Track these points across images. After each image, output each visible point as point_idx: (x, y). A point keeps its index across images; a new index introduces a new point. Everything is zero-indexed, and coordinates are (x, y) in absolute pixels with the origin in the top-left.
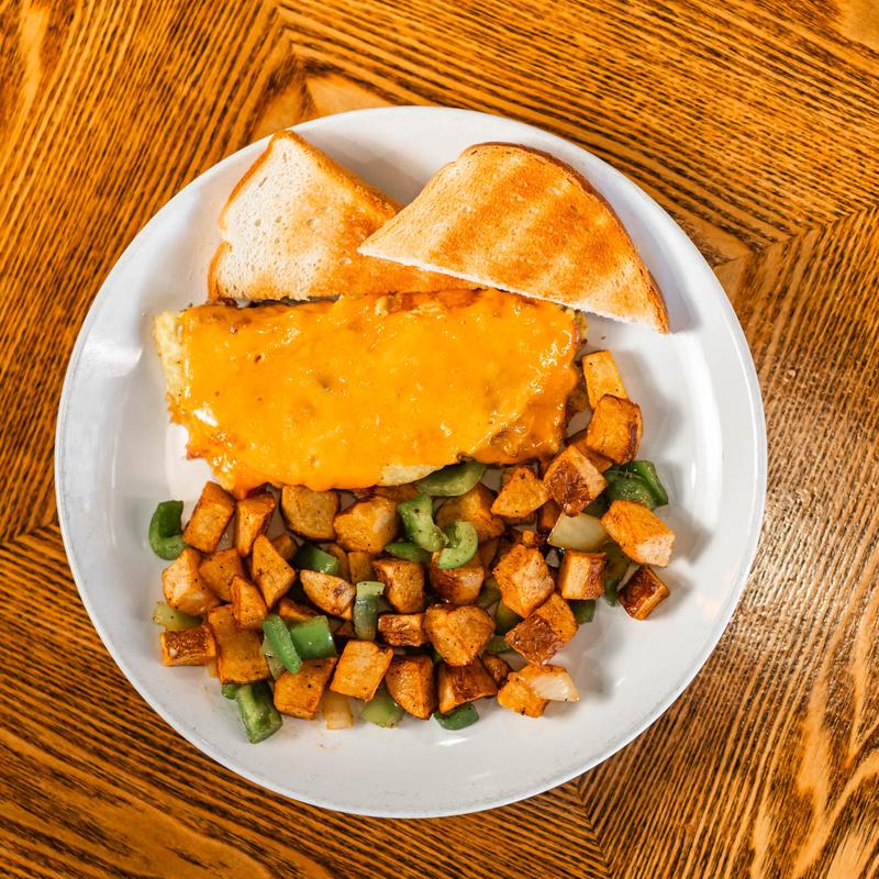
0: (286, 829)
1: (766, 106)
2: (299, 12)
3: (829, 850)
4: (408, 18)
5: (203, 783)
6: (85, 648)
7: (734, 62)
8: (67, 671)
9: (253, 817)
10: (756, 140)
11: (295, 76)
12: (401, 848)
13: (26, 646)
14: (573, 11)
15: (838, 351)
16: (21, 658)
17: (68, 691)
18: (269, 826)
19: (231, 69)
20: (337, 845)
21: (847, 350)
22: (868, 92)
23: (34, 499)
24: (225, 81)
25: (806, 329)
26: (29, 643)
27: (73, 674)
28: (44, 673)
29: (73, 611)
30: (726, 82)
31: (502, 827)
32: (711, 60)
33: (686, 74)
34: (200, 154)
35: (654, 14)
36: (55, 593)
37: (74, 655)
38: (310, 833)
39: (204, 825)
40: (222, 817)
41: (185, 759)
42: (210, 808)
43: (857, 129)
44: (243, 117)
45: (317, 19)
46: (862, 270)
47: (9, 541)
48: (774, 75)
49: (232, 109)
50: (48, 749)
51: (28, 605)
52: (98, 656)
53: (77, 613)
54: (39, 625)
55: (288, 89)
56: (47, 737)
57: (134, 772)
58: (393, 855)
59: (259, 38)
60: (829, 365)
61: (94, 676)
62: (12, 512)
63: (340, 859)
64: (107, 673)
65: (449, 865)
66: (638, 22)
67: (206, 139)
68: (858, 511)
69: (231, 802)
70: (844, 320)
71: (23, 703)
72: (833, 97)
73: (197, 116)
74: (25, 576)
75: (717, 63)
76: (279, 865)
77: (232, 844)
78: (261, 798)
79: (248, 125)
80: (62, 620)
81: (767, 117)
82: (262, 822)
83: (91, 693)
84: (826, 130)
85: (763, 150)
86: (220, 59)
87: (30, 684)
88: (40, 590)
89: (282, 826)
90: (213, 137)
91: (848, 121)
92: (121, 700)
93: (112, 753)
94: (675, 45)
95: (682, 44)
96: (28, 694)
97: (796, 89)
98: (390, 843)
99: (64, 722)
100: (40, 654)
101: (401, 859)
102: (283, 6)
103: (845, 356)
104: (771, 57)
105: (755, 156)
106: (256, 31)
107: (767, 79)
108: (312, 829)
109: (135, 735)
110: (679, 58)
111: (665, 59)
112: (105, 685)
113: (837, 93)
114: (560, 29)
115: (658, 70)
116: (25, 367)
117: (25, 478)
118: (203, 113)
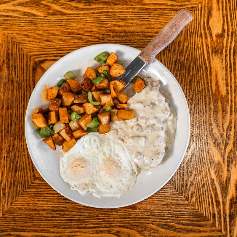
0: (113, 224)
1: (139, 25)
2: (32, 52)
3: (228, 171)
4: (56, 42)
5: (90, 223)
6: (51, 207)
7: (128, 19)
8: (49, 214)
9: (104, 225)
10: (140, 32)
11: (38, 65)
12: (139, 216)
13: (38, 213)
14: (89, 25)
15: (179, 67)
16: (38, 216)
17: (52, 218)
18: (109, 225)
19: (24, 70)
20: (125, 222)
21: (180, 66)
22: (158, 12)
23: (25, 181)
24: (24, 73)
25: (170, 66)
26: (38, 212)
27: (51, 214)
28: (45, 216)
29: (45, 200)
30: (128, 24)
31: (158, 200)
32: (123, 21)
33: (119, 26)
34: (25, 91)
35: (106, 17)
36: (39, 198)
37: (49, 209)
38: (118, 222)
39: (95, 232)
40: (98, 228)
41: (84, 220)
42: (95, 227)
43: (160, 20)
44: (31, 79)
45: (37, 52)
46: (175, 48)
47: (24, 192)
48: (137, 18)
49: (28, 79)
50: (53, 232)
51: (34, 204)
52: (55, 207)
53: (46, 200)
54: (39, 207)
55: (38, 69)
56: (52, 230)
57: (74, 228)
58: (138, 218)
59: (26, 61)
60: (178, 71)
61: (56, 212)
62: (21, 185)
63: (128, 224)
64: (58, 210)
65: (151, 214)
66: (104, 20)
67: (25, 87)
68: (199, 98)
69: (98, 224)
70: (177, 60)
71: (43, 225)
72: (151, 16)
73: (21, 83)
74: (31, 198)
75: (124, 21)
76: (115, 232)
77: (103, 233)
78: (104, 220)
79: (33, 80)
80: (43, 203)
81: (140, 27)
82: (107, 225)
83: (57, 216)
84: (153, 24)
85: (142, 34)
86: (20, 69)
87: (43, 220)
88: (36, 199)
89: (112, 224)
90: (27, 86)
91: (157, 20)
92: (64, 214)
93: (67, 226)
94: (114, 21)
95: (115, 21)
96: (43, 223)
97: (143, 18)
98: (137, 216)
99: (54, 225)
100: (42, 213)
101: (140, 218)
102: (28, 52)
103: (180, 68)
104: (135, 14)
105: (142, 36)
106: (25, 60)
107: (136, 19)
108: (118, 221)
109: (71, 220)
110: (116, 24)
111: (113, 25)
112: (59, 213)
113: (152, 15)
114: (89, 30)
115: (113, 28)
116: (10, 154)
117: (21, 177)
118: (22, 82)
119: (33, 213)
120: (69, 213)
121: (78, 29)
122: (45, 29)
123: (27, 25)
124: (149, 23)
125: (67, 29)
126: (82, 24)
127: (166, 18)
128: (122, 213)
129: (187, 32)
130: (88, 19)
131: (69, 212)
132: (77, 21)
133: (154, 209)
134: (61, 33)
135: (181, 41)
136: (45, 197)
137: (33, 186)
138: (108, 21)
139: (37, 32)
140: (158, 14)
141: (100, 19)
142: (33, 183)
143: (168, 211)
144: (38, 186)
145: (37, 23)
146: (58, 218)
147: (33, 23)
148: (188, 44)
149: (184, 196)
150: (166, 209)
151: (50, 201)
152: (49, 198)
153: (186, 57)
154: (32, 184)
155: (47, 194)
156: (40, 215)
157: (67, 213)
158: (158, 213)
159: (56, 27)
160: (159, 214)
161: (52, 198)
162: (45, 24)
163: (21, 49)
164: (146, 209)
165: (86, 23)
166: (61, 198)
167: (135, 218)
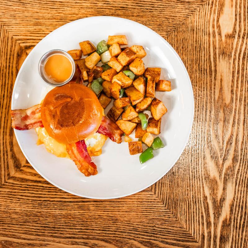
119: (4, 215)
120: (44, 219)
121: (72, 15)
122: (35, 11)
123: (15, 4)
124: (151, 14)
125: (59, 13)
126: (77, 10)
127: (171, 11)
128: (102, 225)
129: (193, 28)
130: (84, 4)
131: (43, 217)
132: (71, 5)
133: (138, 224)
134: (53, 17)
135: (186, 39)
136: (19, 200)
137: (6, 185)
138: (105, 9)
139: (25, 13)
140: (163, 5)
141: (97, 5)
142: (7, 182)
143: (153, 227)
144: (12, 186)
145: (26, 3)
146: (31, 224)
147: (21, 3)
148: (194, 42)
149: (173, 212)
150: (151, 225)
151: (23, 204)
152: (23, 201)
153: (189, 57)
154: (5, 184)
155: (22, 196)
156: (11, 218)
157: (41, 218)
158: (141, 228)
159: (48, 10)
160: (143, 229)
161: (26, 201)
162: (36, 5)
163: (6, 31)
164: (128, 222)
165: (81, 8)
166: (37, 202)
167: (116, 231)
